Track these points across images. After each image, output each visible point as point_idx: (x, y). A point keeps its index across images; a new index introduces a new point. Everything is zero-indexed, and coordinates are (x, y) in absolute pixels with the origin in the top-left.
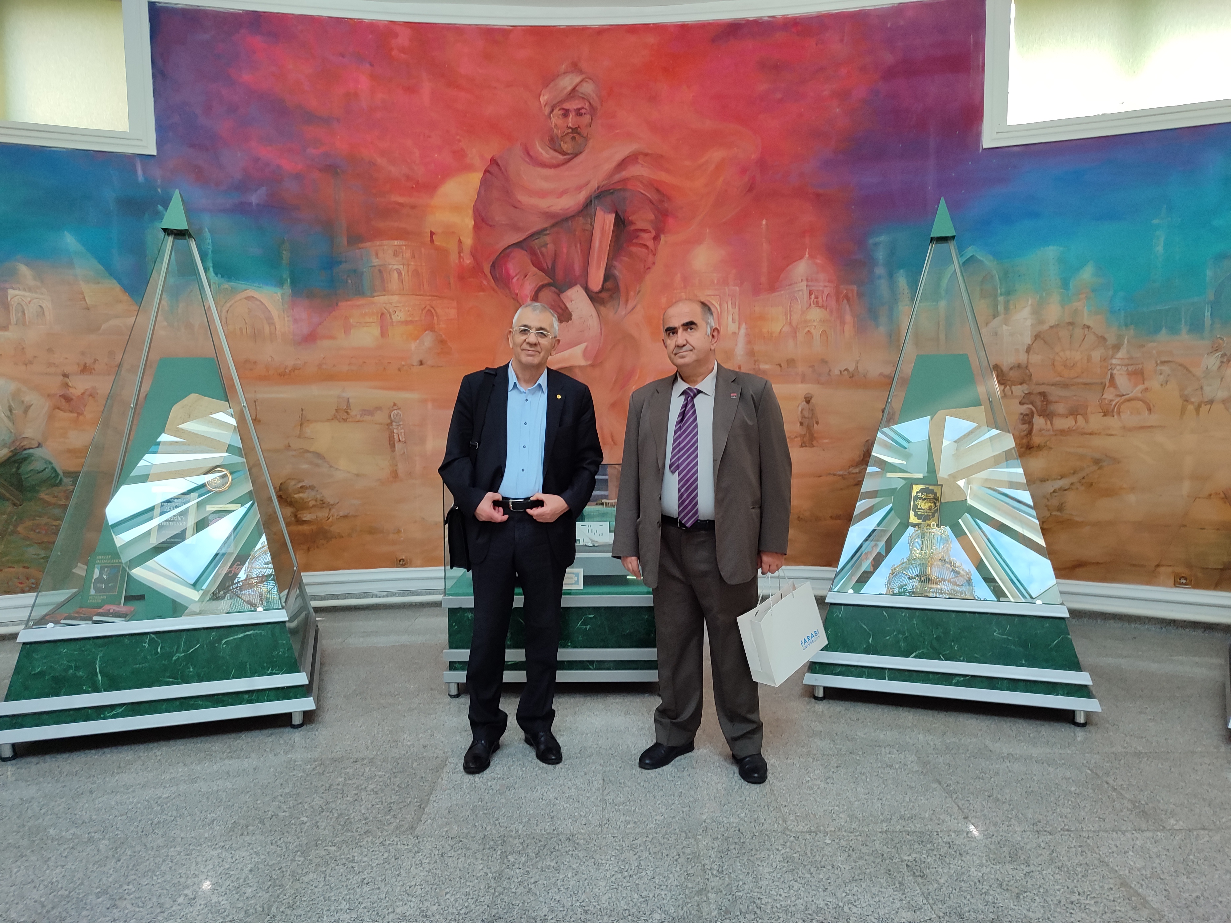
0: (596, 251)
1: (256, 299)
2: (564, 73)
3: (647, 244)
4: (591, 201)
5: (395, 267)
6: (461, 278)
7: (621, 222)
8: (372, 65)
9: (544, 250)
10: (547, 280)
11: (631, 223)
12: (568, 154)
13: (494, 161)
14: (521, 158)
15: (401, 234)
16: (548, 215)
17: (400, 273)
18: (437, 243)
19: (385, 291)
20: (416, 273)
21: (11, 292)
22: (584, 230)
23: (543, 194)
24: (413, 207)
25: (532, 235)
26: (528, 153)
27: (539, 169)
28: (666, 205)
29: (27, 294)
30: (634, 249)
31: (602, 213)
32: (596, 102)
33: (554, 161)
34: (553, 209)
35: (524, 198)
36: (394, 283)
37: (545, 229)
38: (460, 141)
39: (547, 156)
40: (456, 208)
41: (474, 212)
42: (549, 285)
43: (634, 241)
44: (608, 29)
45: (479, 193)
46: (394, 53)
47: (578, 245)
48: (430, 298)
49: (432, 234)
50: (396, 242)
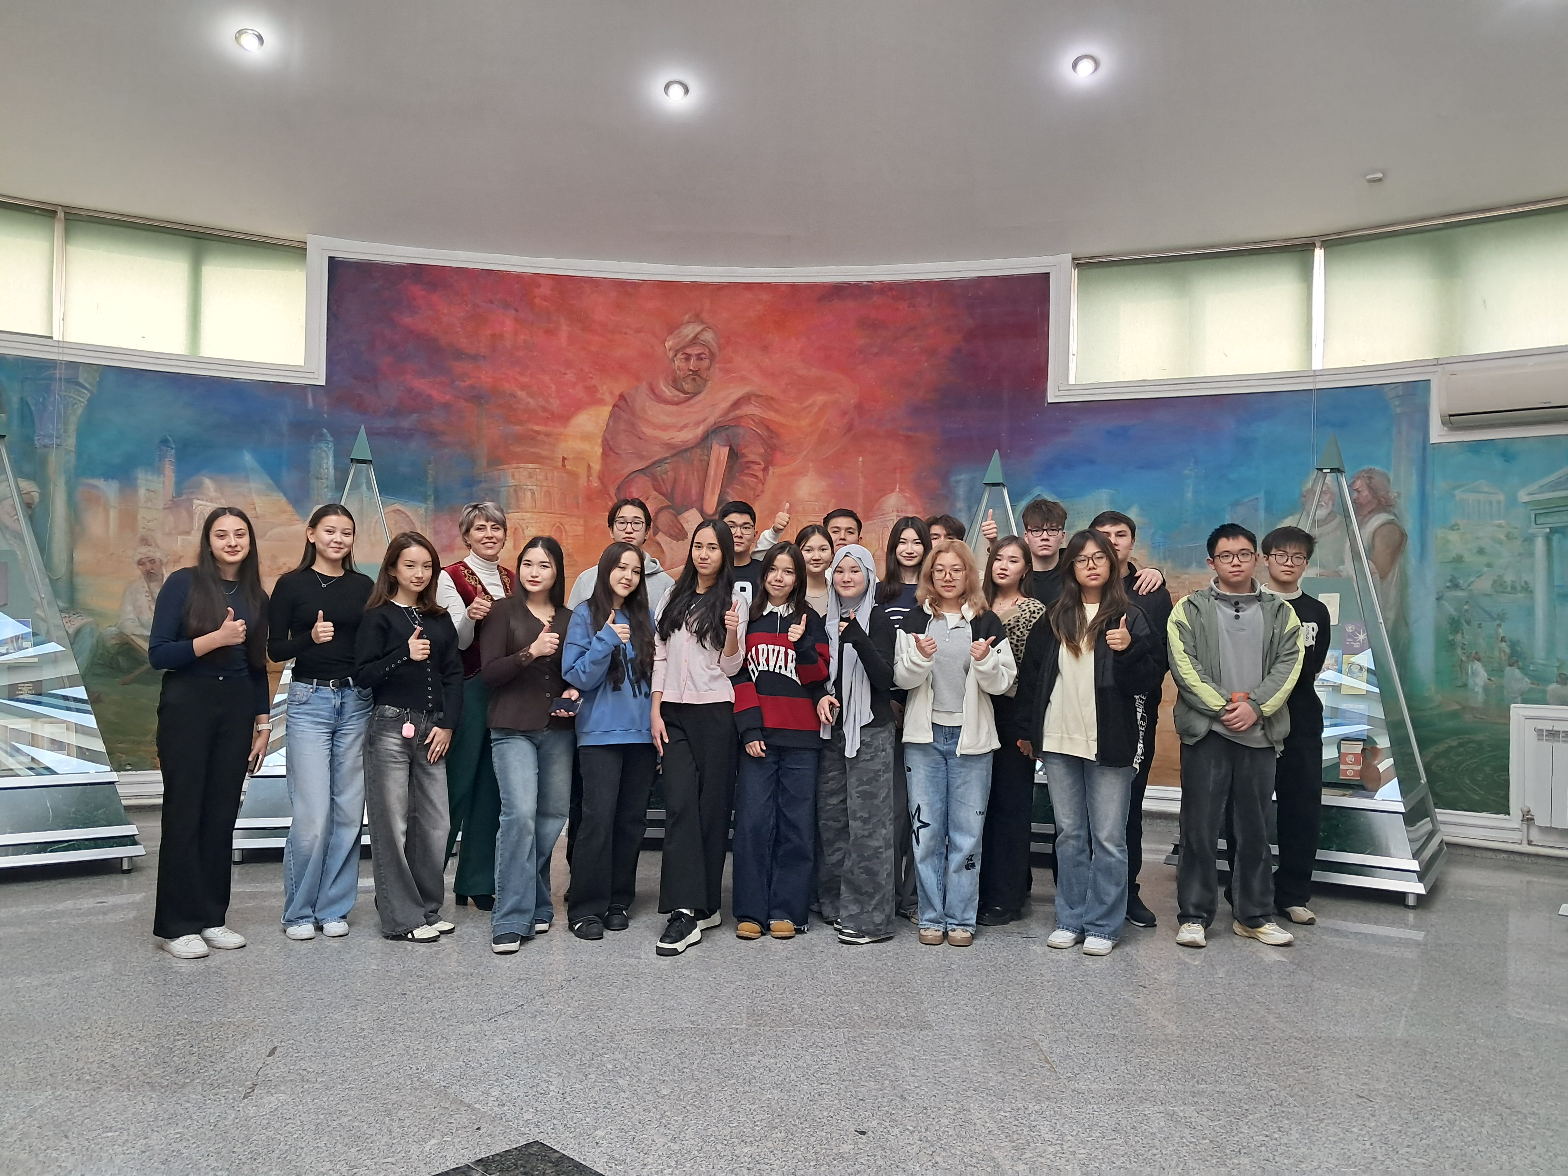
0: (711, 479)
1: (403, 513)
2: (688, 322)
3: (757, 474)
4: (708, 435)
5: (530, 487)
6: (589, 499)
7: (734, 454)
8: (517, 310)
9: (664, 476)
10: (666, 503)
11: (744, 455)
12: (688, 393)
13: (622, 397)
14: (647, 395)
15: (537, 459)
16: (669, 446)
17: (533, 493)
18: (568, 467)
19: (519, 509)
20: (548, 494)
21: (196, 502)
22: (701, 460)
23: (665, 428)
24: (548, 435)
25: (654, 463)
26: (652, 390)
27: (662, 405)
28: (775, 441)
29: (209, 504)
30: (745, 478)
31: (718, 446)
32: (716, 350)
33: (676, 399)
34: (673, 441)
35: (648, 431)
36: (527, 502)
37: (666, 458)
38: (592, 378)
39: (670, 394)
40: (586, 437)
41: (603, 441)
42: (668, 507)
43: (745, 472)
44: (728, 286)
45: (607, 425)
46: (537, 301)
47: (696, 474)
48: (559, 516)
49: (564, 459)
50: (531, 466)
